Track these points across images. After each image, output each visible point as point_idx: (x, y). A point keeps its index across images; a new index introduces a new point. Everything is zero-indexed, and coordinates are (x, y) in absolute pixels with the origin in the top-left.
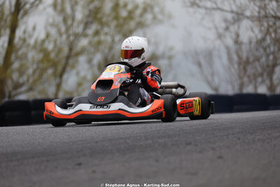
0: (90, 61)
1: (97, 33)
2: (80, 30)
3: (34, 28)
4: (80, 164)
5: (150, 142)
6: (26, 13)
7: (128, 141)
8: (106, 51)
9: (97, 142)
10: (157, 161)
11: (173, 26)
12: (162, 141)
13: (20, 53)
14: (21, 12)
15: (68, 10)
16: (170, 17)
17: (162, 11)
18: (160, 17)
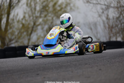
0: (42, 29)
1: (45, 16)
2: (38, 15)
3: (17, 15)
4: (38, 74)
5: (69, 63)
6: (14, 8)
7: (59, 63)
8: (50, 24)
9: (45, 64)
10: (72, 72)
11: (79, 12)
12: (74, 63)
13: (11, 25)
14: (12, 7)
15: (33, 6)
16: (78, 8)
17: (74, 6)
18: (73, 8)
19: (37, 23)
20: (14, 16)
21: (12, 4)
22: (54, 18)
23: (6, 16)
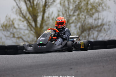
0: (76, 26)
1: (78, 15)
2: (72, 13)
3: (52, 13)
4: (71, 69)
5: (100, 59)
6: (49, 7)
7: (91, 59)
8: (82, 22)
9: (78, 59)
10: (103, 67)
11: (110, 12)
12: (105, 59)
13: (47, 23)
14: (47, 6)
15: (67, 5)
16: (109, 8)
17: (105, 6)
18: (105, 8)
19: (71, 21)
20: (49, 14)
21: (47, 3)
22: (87, 17)
23: (42, 14)
